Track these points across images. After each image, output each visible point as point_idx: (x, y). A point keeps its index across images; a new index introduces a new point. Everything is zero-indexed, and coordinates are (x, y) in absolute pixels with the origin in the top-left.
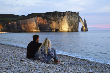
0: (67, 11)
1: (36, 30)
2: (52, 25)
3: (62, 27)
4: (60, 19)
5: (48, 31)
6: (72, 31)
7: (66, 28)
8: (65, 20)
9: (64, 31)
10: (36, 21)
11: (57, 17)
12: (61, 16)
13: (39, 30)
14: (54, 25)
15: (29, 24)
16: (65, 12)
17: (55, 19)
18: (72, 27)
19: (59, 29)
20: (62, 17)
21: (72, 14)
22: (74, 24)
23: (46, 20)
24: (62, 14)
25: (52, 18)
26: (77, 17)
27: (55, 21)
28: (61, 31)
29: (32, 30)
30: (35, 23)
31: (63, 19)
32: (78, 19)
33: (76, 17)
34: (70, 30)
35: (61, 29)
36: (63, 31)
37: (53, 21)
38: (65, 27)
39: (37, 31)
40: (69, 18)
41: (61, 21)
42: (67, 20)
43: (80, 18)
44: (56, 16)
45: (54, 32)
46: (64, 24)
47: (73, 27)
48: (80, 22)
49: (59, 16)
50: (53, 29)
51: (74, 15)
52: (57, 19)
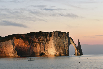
0: (53, 31)
1: (13, 55)
2: (35, 48)
3: (48, 50)
4: (46, 40)
5: (31, 55)
6: (60, 55)
7: (53, 51)
8: (51, 42)
9: (51, 55)
10: (13, 44)
11: (42, 39)
12: (46, 37)
13: (17, 55)
14: (38, 48)
15: (5, 48)
16: (52, 33)
17: (39, 40)
18: (60, 50)
19: (45, 53)
20: (48, 38)
21: (60, 34)
22: (62, 47)
23: (28, 42)
24: (48, 35)
25: (36, 40)
26: (67, 38)
27: (40, 43)
28: (47, 56)
29: (8, 55)
30: (12, 46)
31: (49, 40)
32: (67, 40)
33: (65, 38)
34: (58, 54)
35: (46, 52)
36: (49, 55)
37: (37, 43)
38: (51, 50)
39: (15, 56)
40: (57, 40)
41: (47, 43)
42: (54, 42)
43: (70, 39)
44: (41, 37)
45: (37, 56)
46: (51, 47)
47: (62, 50)
48: (71, 44)
49: (44, 37)
50: (37, 53)
51: (62, 36)
52: (42, 41)
